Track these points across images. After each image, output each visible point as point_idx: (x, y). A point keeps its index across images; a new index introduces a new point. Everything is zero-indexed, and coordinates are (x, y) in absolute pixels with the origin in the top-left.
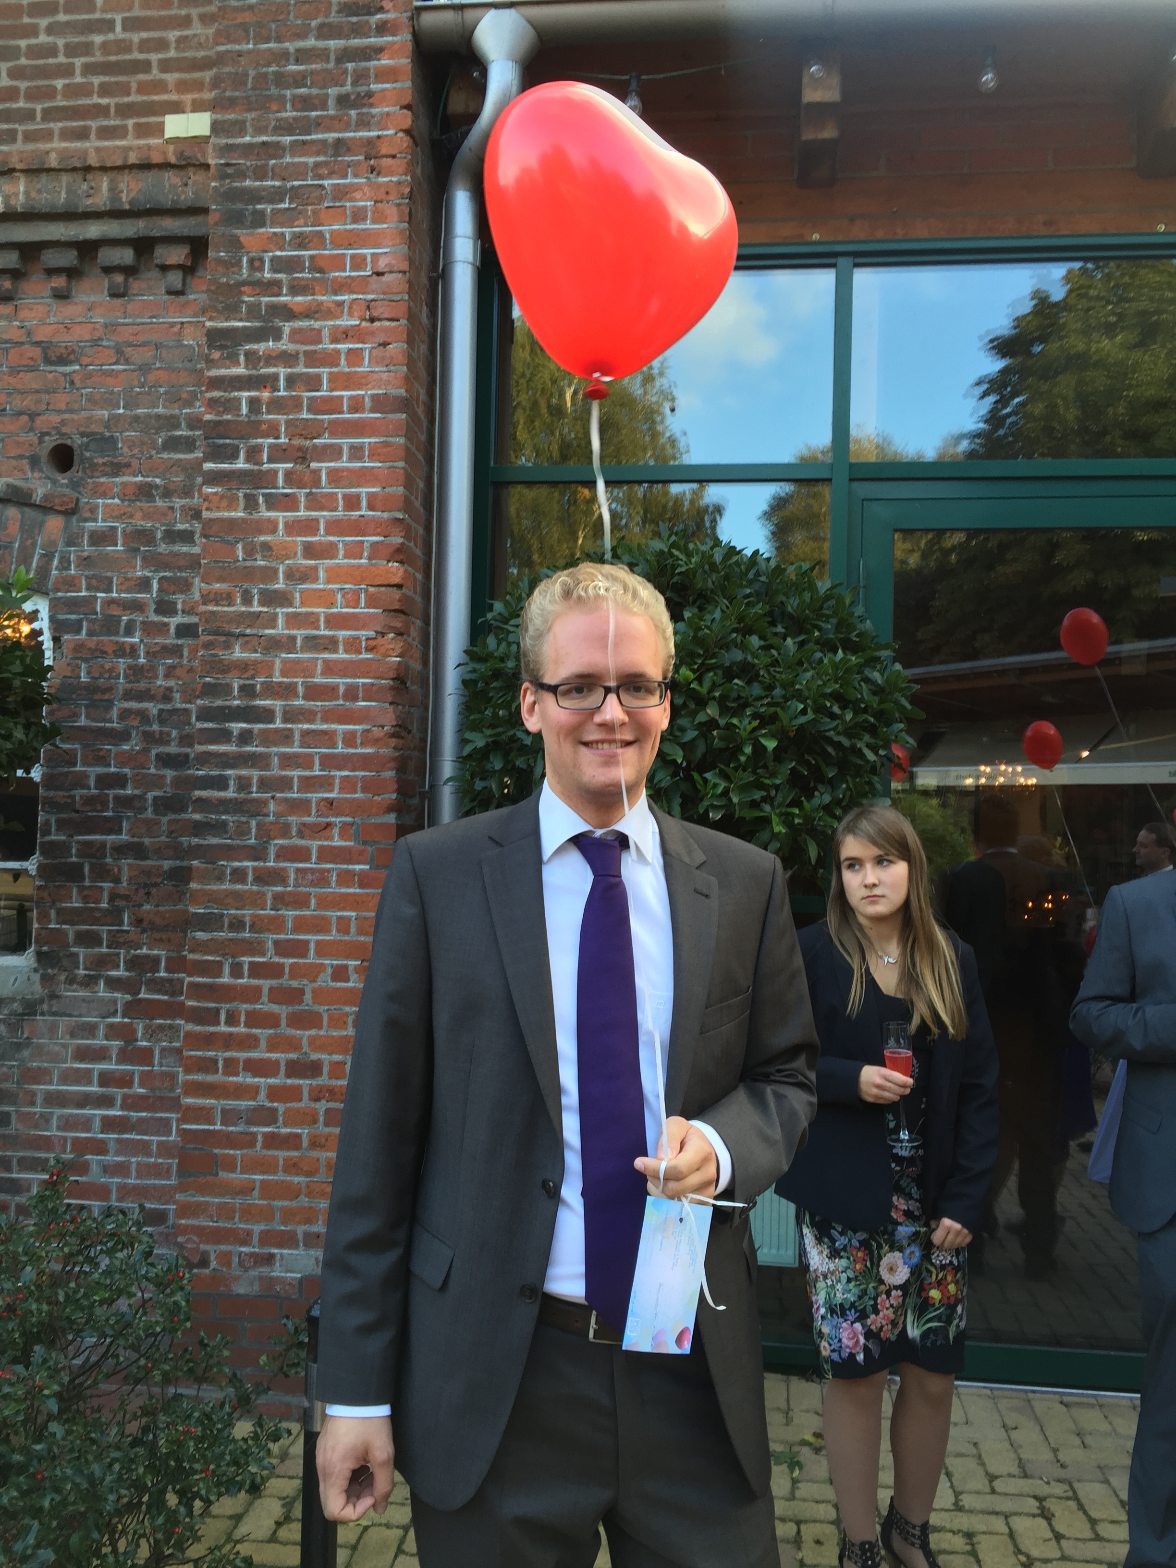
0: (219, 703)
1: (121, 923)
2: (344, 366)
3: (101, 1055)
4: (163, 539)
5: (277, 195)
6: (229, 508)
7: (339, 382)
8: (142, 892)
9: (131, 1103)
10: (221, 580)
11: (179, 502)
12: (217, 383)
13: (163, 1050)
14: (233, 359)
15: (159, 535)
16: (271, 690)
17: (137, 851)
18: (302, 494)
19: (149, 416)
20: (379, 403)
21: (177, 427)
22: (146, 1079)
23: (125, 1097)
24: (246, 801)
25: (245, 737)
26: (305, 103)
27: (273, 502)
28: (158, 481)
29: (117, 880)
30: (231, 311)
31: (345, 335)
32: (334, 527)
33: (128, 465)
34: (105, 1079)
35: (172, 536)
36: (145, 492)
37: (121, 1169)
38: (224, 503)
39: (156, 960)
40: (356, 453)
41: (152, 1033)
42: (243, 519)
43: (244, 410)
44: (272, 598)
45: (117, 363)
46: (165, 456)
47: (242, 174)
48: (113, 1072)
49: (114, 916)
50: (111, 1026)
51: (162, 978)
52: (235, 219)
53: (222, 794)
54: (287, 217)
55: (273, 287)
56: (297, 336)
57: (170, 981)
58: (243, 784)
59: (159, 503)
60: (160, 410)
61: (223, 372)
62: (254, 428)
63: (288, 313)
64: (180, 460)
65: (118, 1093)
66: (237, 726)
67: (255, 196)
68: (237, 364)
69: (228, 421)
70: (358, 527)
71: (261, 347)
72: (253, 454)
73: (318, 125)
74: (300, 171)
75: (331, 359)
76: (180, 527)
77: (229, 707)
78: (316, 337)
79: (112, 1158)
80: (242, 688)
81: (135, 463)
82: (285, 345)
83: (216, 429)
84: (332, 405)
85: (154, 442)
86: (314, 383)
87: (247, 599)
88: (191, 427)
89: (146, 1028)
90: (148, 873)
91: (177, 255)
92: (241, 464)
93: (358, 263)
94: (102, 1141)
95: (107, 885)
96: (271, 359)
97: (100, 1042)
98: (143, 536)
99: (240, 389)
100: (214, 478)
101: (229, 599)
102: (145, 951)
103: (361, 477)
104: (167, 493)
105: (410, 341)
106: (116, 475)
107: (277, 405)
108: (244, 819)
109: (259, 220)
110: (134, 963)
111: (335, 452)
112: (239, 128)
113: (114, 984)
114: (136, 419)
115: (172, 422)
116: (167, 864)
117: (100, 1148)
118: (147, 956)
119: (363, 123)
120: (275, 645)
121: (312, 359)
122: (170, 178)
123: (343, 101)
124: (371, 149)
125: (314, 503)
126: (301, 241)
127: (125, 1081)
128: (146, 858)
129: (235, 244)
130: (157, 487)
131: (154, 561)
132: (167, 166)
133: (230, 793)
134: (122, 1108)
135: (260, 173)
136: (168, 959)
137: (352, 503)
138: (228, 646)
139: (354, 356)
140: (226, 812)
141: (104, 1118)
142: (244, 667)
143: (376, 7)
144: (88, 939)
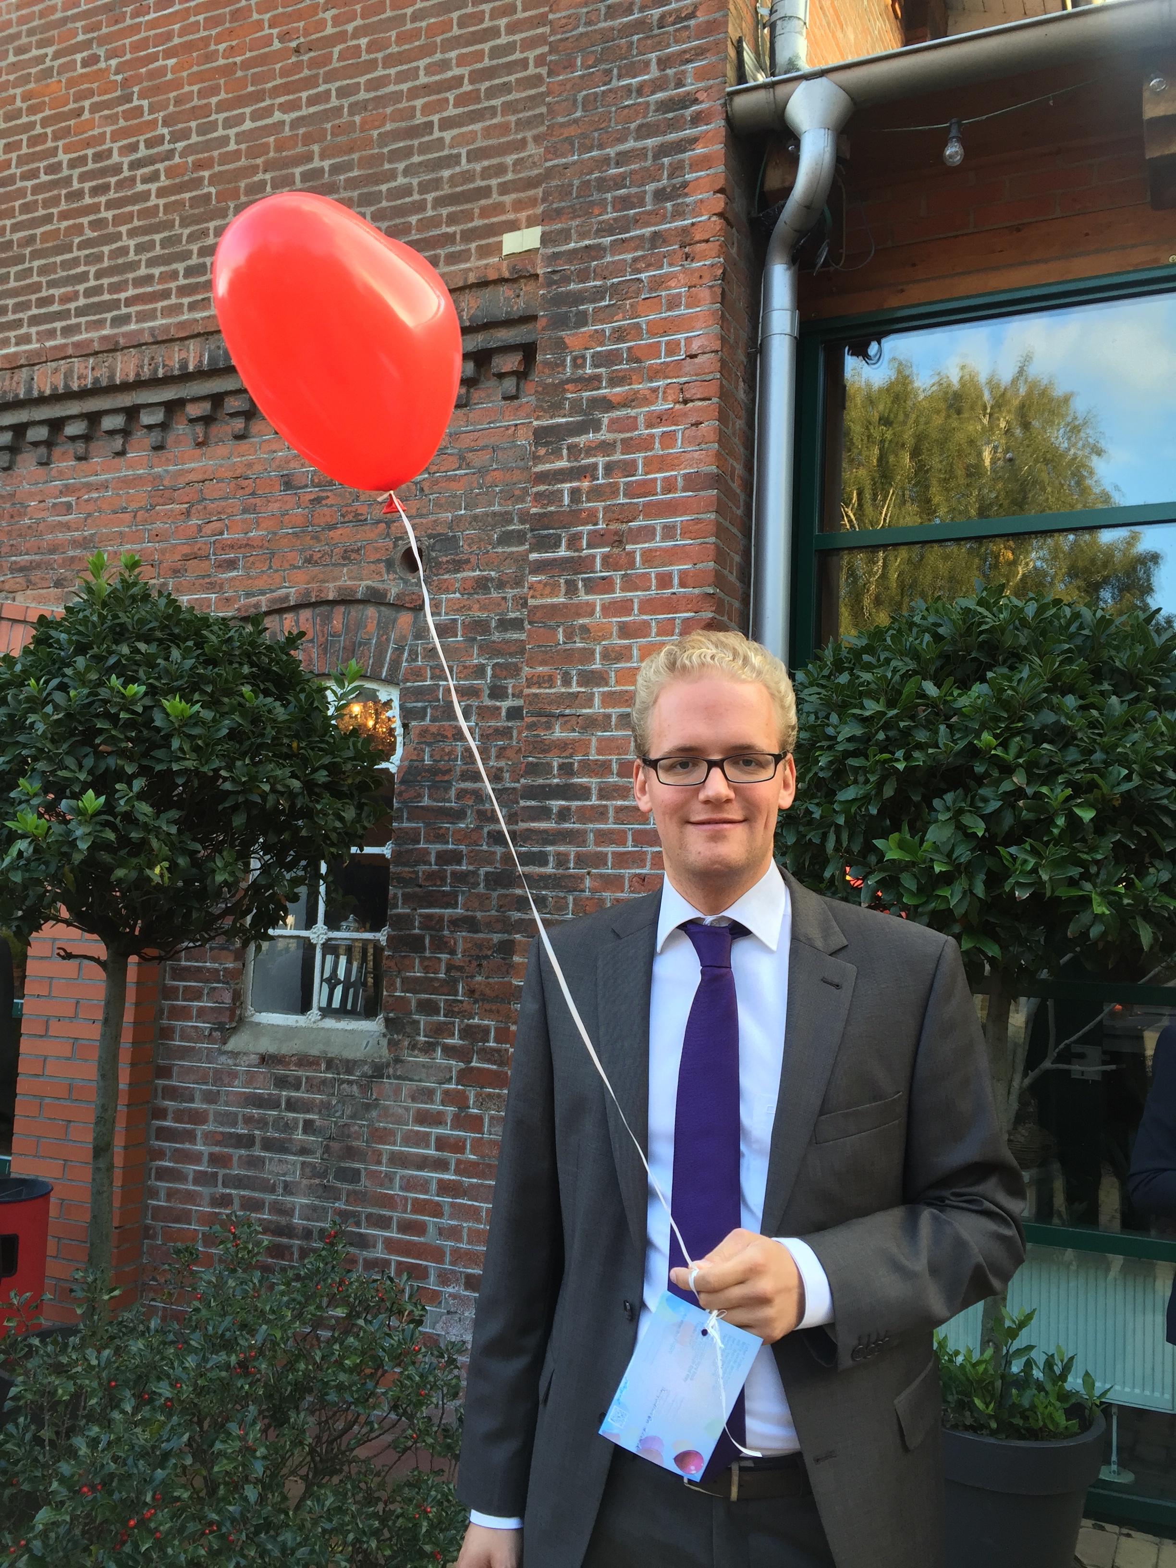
0: (541, 781)
1: (456, 994)
2: (658, 450)
3: (437, 1119)
4: (496, 627)
5: (598, 294)
6: (552, 594)
7: (652, 465)
8: (475, 963)
9: (464, 1168)
10: (543, 663)
11: (510, 593)
12: (542, 477)
13: (492, 1118)
14: (556, 454)
15: (493, 624)
16: (589, 768)
17: (470, 924)
18: (617, 576)
19: (486, 514)
20: (691, 482)
21: (510, 522)
22: (477, 1145)
23: (459, 1162)
24: (564, 877)
25: (564, 815)
26: (625, 203)
27: (591, 586)
28: (493, 573)
29: (453, 952)
30: (555, 408)
31: (660, 419)
32: (648, 606)
33: (468, 561)
34: (442, 1143)
35: (505, 625)
36: (482, 584)
37: (454, 1233)
38: (548, 590)
39: (486, 1030)
40: (669, 532)
41: (482, 1102)
42: (564, 604)
43: (566, 500)
44: (591, 679)
45: (460, 468)
46: (500, 550)
47: (567, 280)
48: (449, 1137)
49: (450, 986)
50: (446, 1092)
51: (491, 1048)
52: (560, 322)
53: (542, 870)
54: (606, 315)
55: (593, 381)
56: (616, 425)
57: (498, 1051)
58: (562, 860)
59: (494, 594)
60: (496, 508)
61: (548, 466)
62: (575, 517)
63: (607, 405)
64: (512, 553)
65: (452, 1157)
66: (556, 804)
67: (578, 298)
68: (560, 457)
69: (551, 513)
70: (670, 605)
71: (581, 440)
72: (574, 542)
73: (637, 221)
74: (618, 269)
75: (646, 444)
76: (512, 615)
77: (549, 785)
78: (631, 424)
79: (447, 1222)
80: (561, 767)
81: (474, 559)
82: (604, 435)
83: (541, 521)
84: (646, 488)
85: (490, 538)
86: (629, 468)
87: (567, 682)
88: (522, 521)
89: (477, 1095)
90: (479, 946)
91: (510, 363)
92: (563, 552)
93: (673, 347)
94: (438, 1205)
95: (444, 956)
96: (590, 451)
97: (437, 1107)
98: (480, 626)
99: (563, 481)
100: (540, 567)
101: (550, 681)
102: (476, 1021)
103: (672, 555)
104: (501, 585)
105: (722, 418)
106: (457, 571)
107: (596, 493)
108: (562, 894)
109: (582, 320)
110: (468, 1032)
111: (648, 533)
112: (565, 235)
113: (449, 1051)
114: (475, 518)
115: (505, 518)
116: (496, 937)
117: (436, 1210)
118: (478, 1026)
119: (678, 213)
120: (591, 724)
121: (628, 446)
122: (505, 291)
123: (660, 196)
124: (685, 238)
125: (629, 584)
126: (620, 335)
127: (458, 1146)
128: (477, 932)
129: (560, 346)
130: (492, 579)
131: (491, 650)
132: (502, 281)
133: (549, 870)
134: (456, 1172)
135: (583, 276)
136: (496, 1029)
137: (664, 581)
138: (549, 727)
139: (668, 439)
140: (546, 888)
141: (440, 1181)
142: (563, 746)
143: (691, 100)
144: (428, 1008)
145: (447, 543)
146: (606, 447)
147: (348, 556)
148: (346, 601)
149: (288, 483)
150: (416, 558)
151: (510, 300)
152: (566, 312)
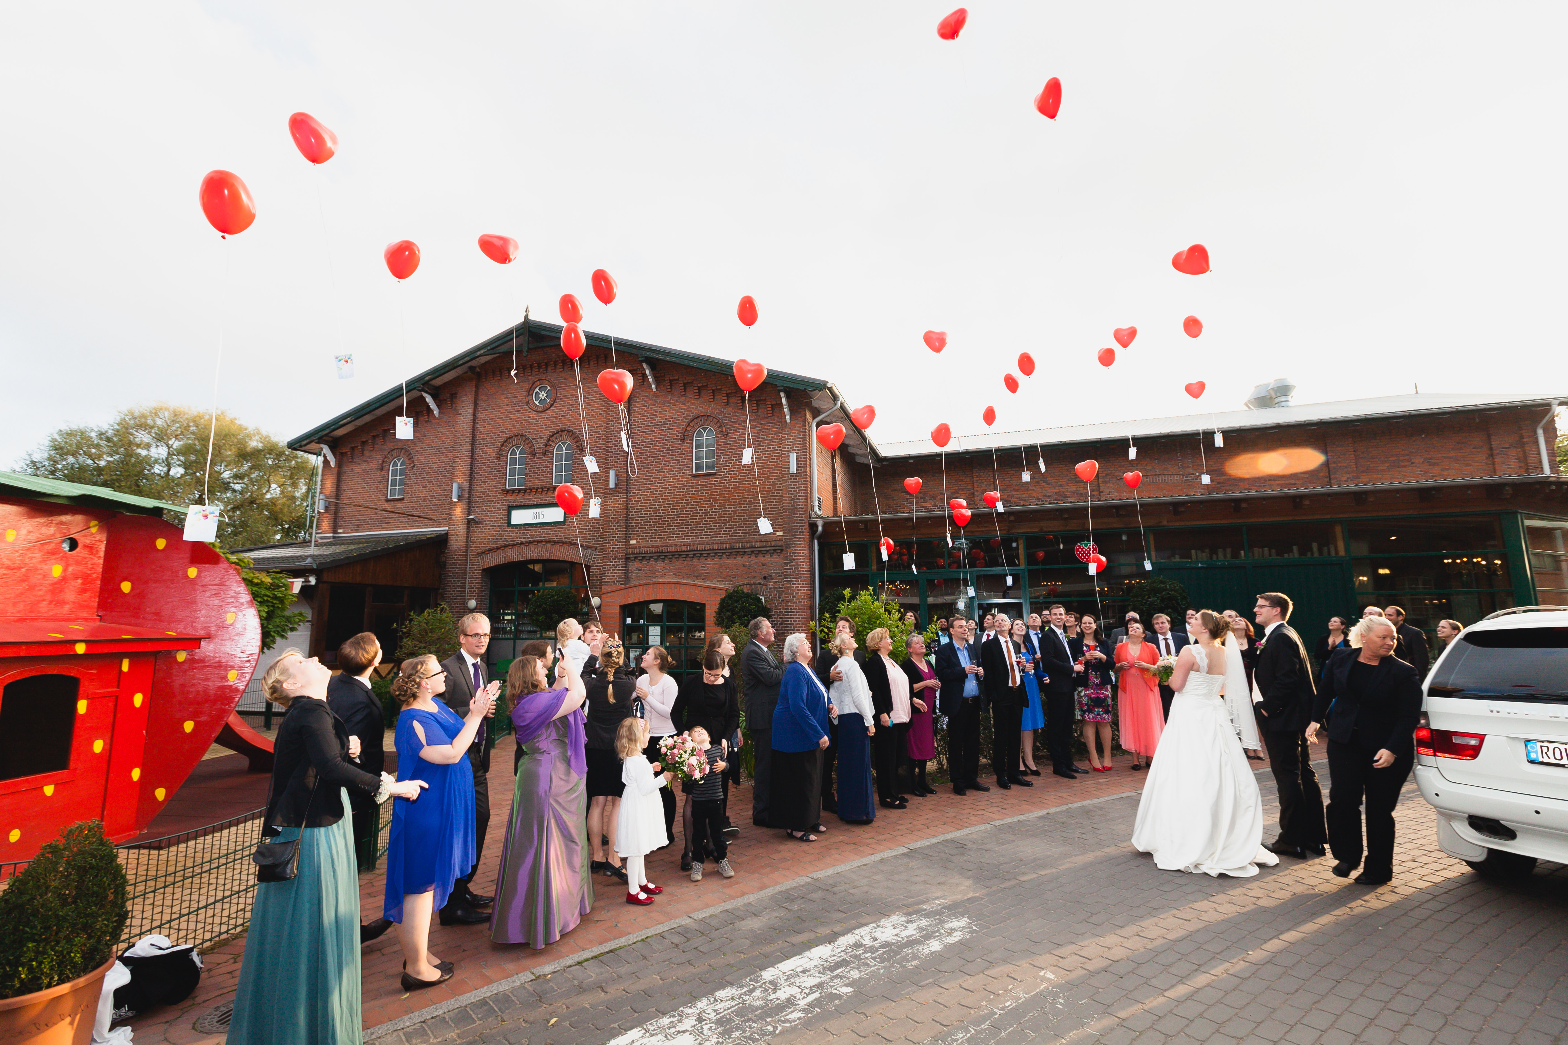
4: (779, 588)
11: (781, 584)
31: (802, 562)
33: (774, 579)
59: (778, 584)
62: (790, 575)
68: (788, 566)
78: (798, 563)
85: (777, 576)
88: (782, 574)
91: (779, 551)
98: (776, 588)
123: (800, 532)
145: (771, 576)
150: (765, 578)
151: (779, 543)
152: (788, 546)
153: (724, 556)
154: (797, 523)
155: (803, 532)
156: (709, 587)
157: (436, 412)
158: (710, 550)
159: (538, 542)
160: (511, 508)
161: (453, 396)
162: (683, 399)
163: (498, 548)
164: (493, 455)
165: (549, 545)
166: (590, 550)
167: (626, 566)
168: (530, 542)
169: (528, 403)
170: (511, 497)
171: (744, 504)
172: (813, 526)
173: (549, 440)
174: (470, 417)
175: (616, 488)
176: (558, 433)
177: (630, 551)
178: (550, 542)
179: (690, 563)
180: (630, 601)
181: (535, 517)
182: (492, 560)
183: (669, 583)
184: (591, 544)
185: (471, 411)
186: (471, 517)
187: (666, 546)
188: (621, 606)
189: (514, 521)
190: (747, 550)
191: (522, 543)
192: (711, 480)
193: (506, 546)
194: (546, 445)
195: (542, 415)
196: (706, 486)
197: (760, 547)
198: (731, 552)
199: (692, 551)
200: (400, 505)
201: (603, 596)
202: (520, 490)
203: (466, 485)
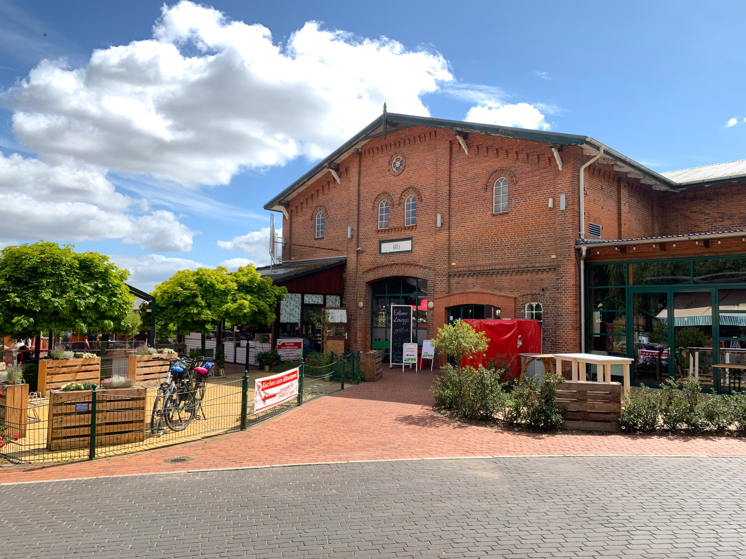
2: (569, 281)
6: (559, 295)
7: (569, 283)
10: (558, 302)
11: (554, 294)
12: (557, 283)
13: (555, 348)
16: (563, 313)
17: (551, 329)
18: (565, 294)
20: (573, 285)
21: (554, 287)
25: (561, 318)
26: (565, 256)
30: (558, 276)
31: (569, 278)
32: (569, 297)
36: (551, 293)
40: (571, 290)
43: (560, 286)
44: (563, 304)
45: (548, 280)
46: (552, 290)
47: (559, 263)
49: (550, 335)
54: (563, 267)
55: (562, 274)
56: (565, 278)
60: (552, 285)
62: (561, 288)
63: (564, 276)
64: (554, 290)
68: (559, 281)
70: (572, 297)
71: (561, 280)
73: (566, 258)
74: (564, 262)
76: (554, 297)
77: (559, 315)
80: (560, 313)
81: (550, 290)
82: (563, 279)
83: (557, 288)
84: (568, 285)
85: (551, 288)
86: (566, 283)
87: (561, 304)
89: (553, 346)
91: (553, 270)
92: (560, 291)
93: (570, 271)
97: (549, 347)
98: (551, 297)
99: (559, 284)
100: (557, 292)
101: (559, 304)
103: (572, 292)
105: (576, 278)
106: (548, 291)
107: (563, 285)
109: (561, 267)
111: (568, 290)
112: (558, 257)
114: (550, 286)
116: (554, 330)
119: (570, 257)
120: (563, 309)
121: (566, 281)
123: (568, 255)
124: (571, 260)
125: (567, 295)
126: (565, 269)
129: (558, 269)
131: (552, 300)
132: (552, 261)
133: (560, 323)
135: (561, 263)
137: (571, 295)
138: (559, 309)
140: (560, 325)
142: (561, 311)
143: (571, 246)
144: (547, 338)
145: (547, 288)
146: (563, 281)
147: (535, 289)
148: (535, 294)
149: (528, 281)
150: (543, 290)
151: (553, 264)
152: (559, 266)
153: (514, 273)
154: (567, 248)
155: (570, 255)
156: (503, 296)
157: (338, 180)
158: (504, 269)
159: (397, 264)
160: (381, 242)
161: (347, 170)
162: (486, 159)
163: (374, 269)
164: (370, 207)
165: (403, 266)
166: (427, 270)
167: (449, 281)
168: (392, 265)
169: (389, 170)
170: (381, 235)
171: (528, 235)
172: (578, 251)
173: (401, 195)
174: (357, 182)
175: (442, 226)
176: (407, 190)
177: (451, 270)
178: (403, 264)
179: (491, 278)
180: (452, 305)
181: (395, 247)
182: (372, 276)
183: (476, 292)
184: (428, 265)
185: (357, 179)
186: (358, 249)
187: (474, 267)
188: (446, 308)
189: (383, 251)
190: (529, 269)
191: (387, 265)
192: (505, 218)
193: (378, 267)
194: (400, 199)
195: (398, 178)
196: (502, 222)
197: (539, 267)
198: (519, 271)
199: (492, 270)
200: (322, 241)
201: (435, 301)
202: (385, 230)
203: (355, 228)
